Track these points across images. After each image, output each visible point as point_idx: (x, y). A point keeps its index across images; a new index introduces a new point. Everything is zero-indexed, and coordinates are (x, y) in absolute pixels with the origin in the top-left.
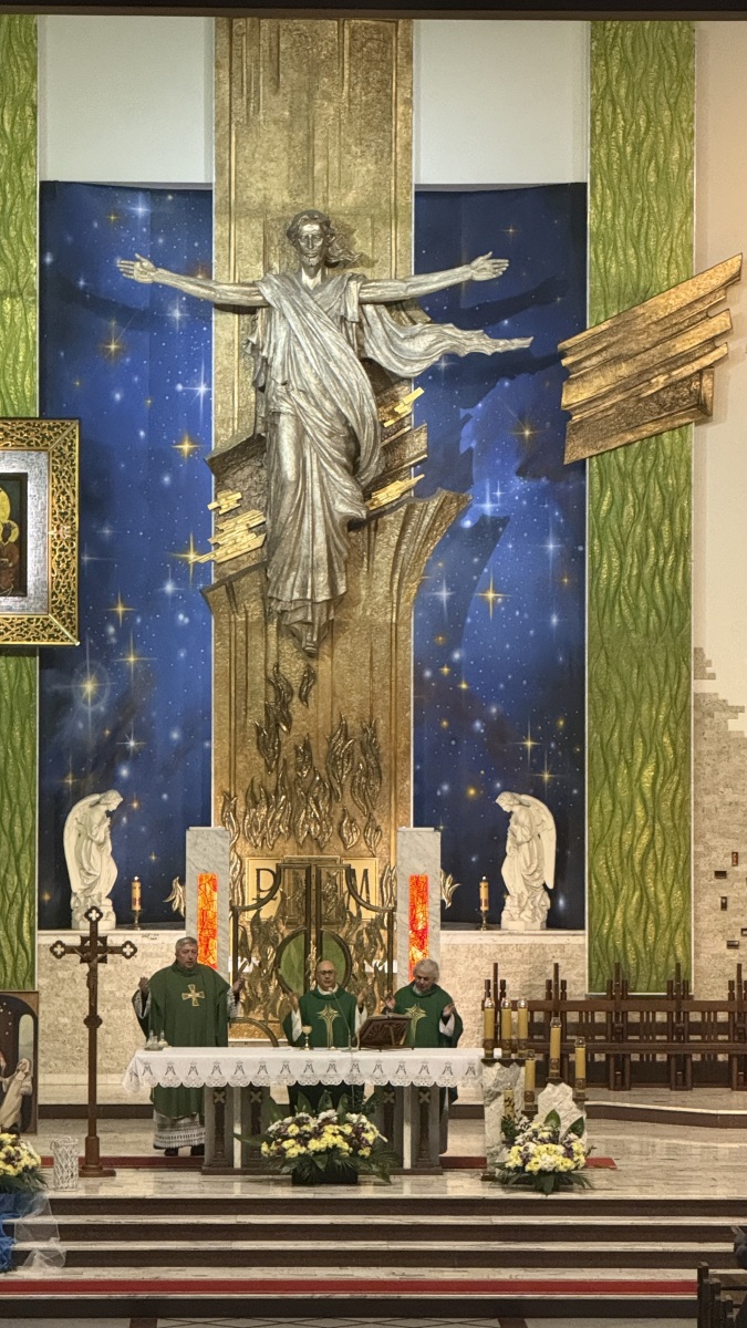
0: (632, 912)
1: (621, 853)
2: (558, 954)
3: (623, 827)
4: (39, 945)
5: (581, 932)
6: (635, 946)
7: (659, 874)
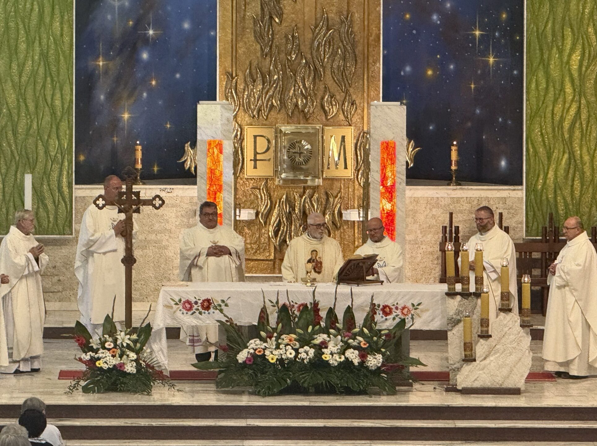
0: (562, 172)
1: (553, 122)
2: (501, 205)
3: (555, 101)
4: (76, 198)
5: (520, 187)
6: (564, 198)
7: (584, 139)
